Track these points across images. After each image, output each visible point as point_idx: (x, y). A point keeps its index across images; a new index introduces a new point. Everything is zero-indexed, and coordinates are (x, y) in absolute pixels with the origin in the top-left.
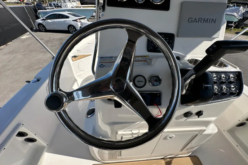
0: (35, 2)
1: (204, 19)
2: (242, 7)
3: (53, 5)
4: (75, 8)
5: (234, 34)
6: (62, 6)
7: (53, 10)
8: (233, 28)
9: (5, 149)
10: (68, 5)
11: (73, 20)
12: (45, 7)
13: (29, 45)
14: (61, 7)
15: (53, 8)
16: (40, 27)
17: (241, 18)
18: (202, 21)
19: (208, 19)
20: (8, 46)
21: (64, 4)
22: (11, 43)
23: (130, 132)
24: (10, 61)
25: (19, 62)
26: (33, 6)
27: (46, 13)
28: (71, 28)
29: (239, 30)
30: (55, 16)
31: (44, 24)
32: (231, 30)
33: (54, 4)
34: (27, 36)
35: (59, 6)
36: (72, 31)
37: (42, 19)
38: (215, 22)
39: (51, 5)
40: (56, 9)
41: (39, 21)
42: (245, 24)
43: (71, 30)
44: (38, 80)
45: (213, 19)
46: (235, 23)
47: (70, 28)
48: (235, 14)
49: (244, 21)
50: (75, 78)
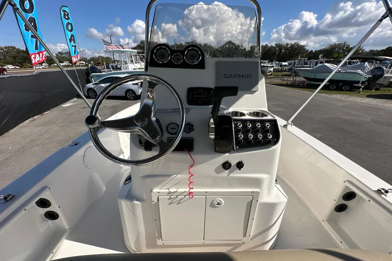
0: (90, 65)
1: (239, 75)
2: (366, 63)
3: (110, 67)
4: (138, 70)
5: (364, 98)
6: (122, 68)
7: (110, 72)
8: (361, 89)
9: (25, 209)
10: (130, 67)
11: (133, 84)
12: (101, 70)
13: (70, 115)
14: (120, 69)
15: (111, 71)
16: (90, 92)
17: (370, 76)
18: (238, 77)
19: (243, 75)
20: (43, 116)
21: (125, 66)
22: (49, 112)
23: (167, 191)
24: (41, 134)
25: (53, 135)
26: (87, 69)
27: (101, 76)
28: (130, 93)
29: (372, 93)
30: (111, 79)
31: (95, 89)
32: (359, 92)
33: (112, 66)
34: (71, 104)
35: (118, 68)
36: (130, 97)
37: (94, 83)
38: (251, 78)
39: (108, 67)
40: (113, 72)
41: (90, 85)
42: (379, 84)
43: (129, 95)
44: (76, 144)
45: (248, 75)
46: (363, 83)
47: (128, 93)
48: (359, 71)
49: (377, 80)
50: (121, 148)
